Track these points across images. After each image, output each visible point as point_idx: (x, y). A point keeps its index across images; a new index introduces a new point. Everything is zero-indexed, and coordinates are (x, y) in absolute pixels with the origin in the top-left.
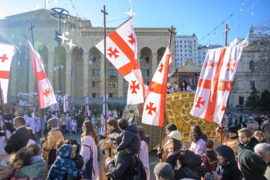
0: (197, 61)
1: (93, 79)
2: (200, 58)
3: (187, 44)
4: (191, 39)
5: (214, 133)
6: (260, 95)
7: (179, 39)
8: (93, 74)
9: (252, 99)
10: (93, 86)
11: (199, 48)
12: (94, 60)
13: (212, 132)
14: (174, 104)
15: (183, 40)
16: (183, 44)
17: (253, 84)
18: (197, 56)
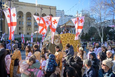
0: (64, 21)
1: (20, 26)
2: (65, 19)
3: (61, 14)
4: (62, 12)
5: (76, 49)
6: (85, 35)
7: (58, 12)
8: (20, 24)
9: (82, 36)
10: (20, 29)
11: (65, 16)
12: (20, 17)
13: (76, 48)
14: (64, 38)
15: (59, 12)
16: (59, 14)
17: (83, 31)
18: (64, 19)
